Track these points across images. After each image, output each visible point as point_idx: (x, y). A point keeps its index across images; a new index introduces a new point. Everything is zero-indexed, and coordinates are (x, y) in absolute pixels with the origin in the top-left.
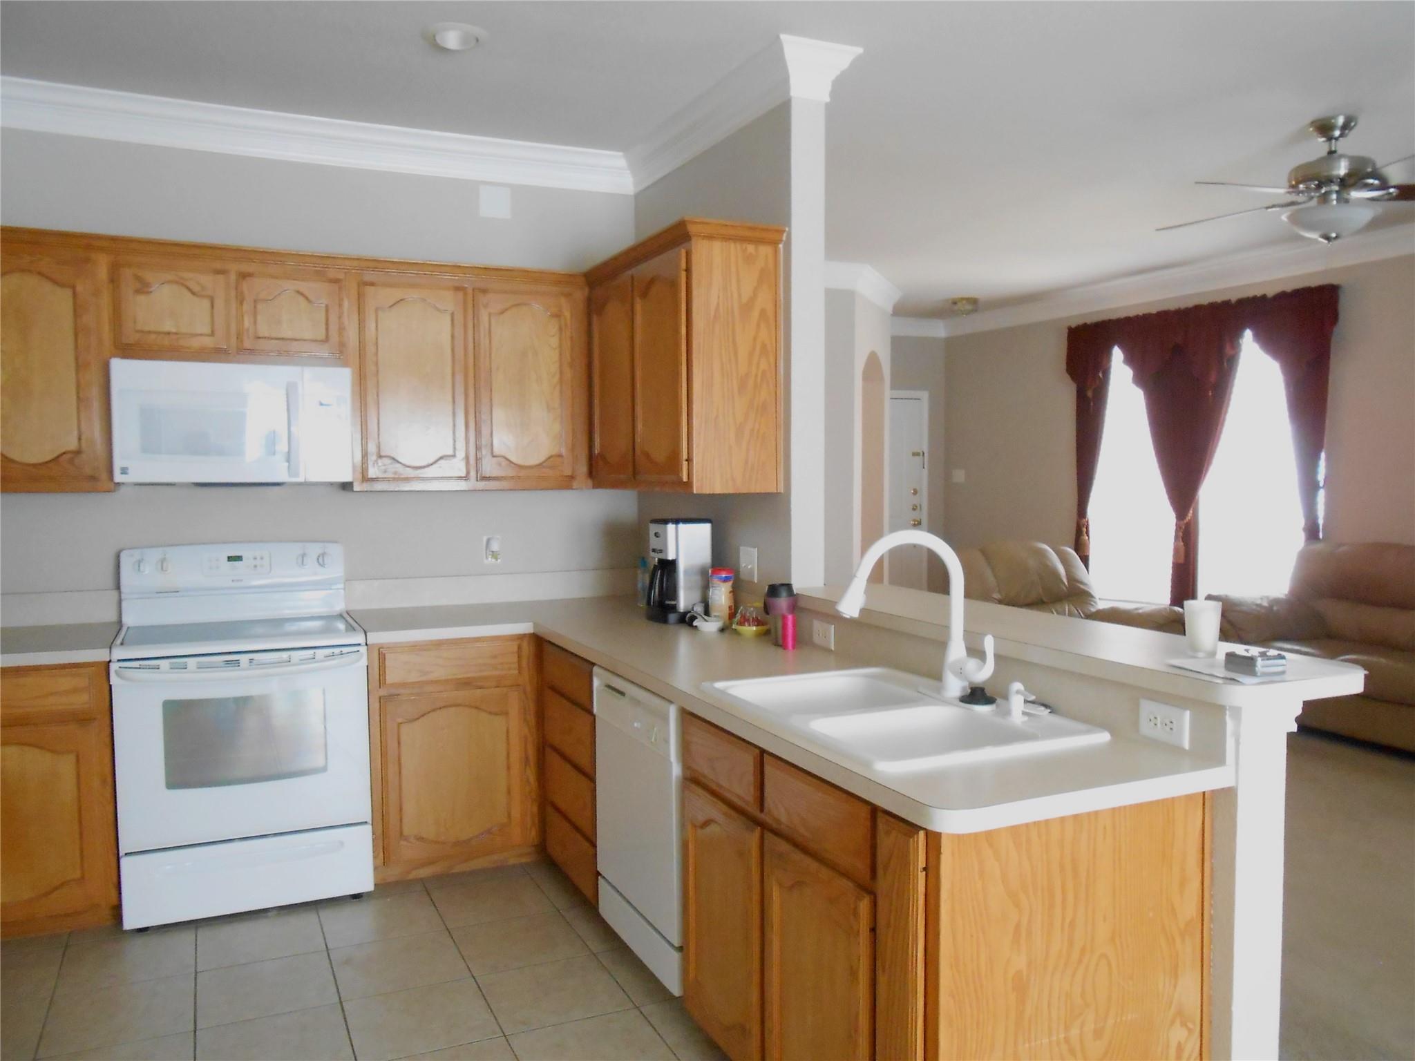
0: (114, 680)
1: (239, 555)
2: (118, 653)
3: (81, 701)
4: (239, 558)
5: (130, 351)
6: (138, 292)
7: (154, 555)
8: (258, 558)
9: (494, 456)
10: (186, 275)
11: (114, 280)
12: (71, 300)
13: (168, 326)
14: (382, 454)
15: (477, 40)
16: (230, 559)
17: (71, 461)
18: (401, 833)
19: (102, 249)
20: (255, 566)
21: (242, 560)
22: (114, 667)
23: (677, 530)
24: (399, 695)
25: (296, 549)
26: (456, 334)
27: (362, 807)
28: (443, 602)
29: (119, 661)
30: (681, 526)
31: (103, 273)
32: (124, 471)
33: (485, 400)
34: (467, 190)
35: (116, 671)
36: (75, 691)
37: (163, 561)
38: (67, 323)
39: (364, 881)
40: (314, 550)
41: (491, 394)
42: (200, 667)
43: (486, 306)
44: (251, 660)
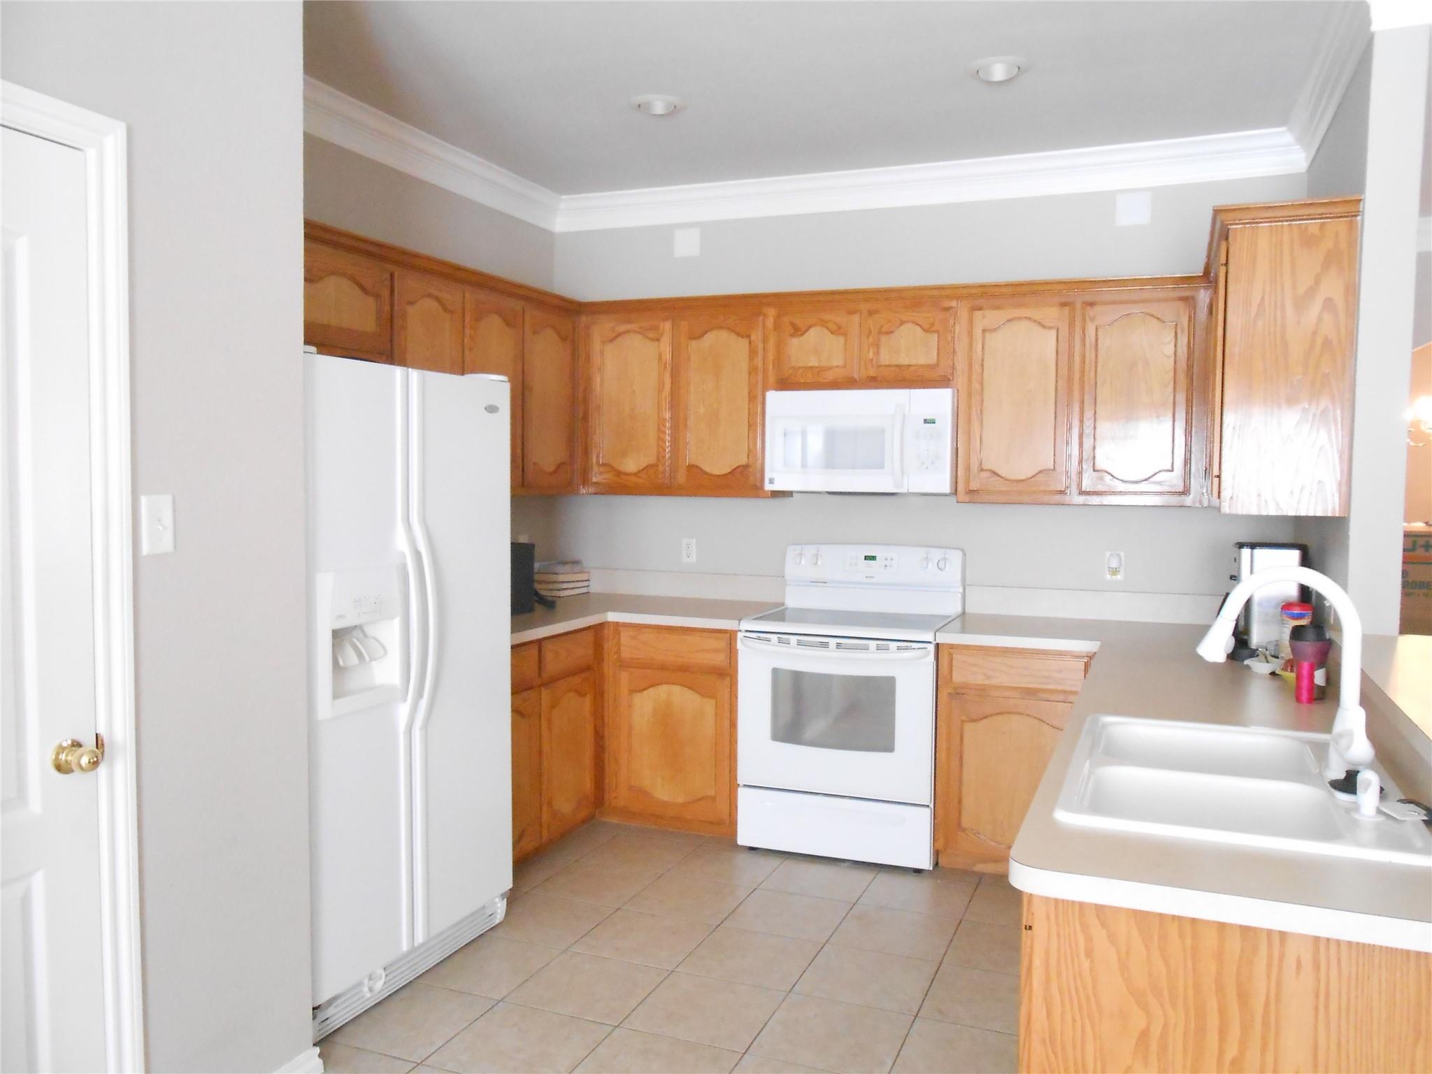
0: (739, 646)
1: (874, 555)
2: (745, 625)
3: (720, 659)
4: (873, 558)
5: (785, 384)
6: (792, 335)
7: (810, 550)
8: (889, 559)
9: (1094, 470)
10: (827, 317)
11: (777, 327)
12: (748, 345)
13: (813, 362)
14: (985, 468)
15: (1019, 68)
16: (866, 558)
17: (742, 473)
18: (959, 824)
19: (769, 305)
20: (886, 566)
21: (875, 560)
22: (740, 635)
23: (1252, 554)
24: (963, 694)
25: (921, 552)
26: (1061, 350)
27: (923, 790)
28: (1061, 614)
29: (746, 631)
30: (1258, 552)
31: (770, 322)
32: (771, 481)
33: (1089, 414)
34: (1104, 202)
35: (741, 639)
36: (716, 651)
37: (817, 556)
38: (744, 365)
39: (924, 861)
40: (936, 554)
41: (1095, 406)
42: (799, 643)
43: (1092, 319)
44: (839, 645)
